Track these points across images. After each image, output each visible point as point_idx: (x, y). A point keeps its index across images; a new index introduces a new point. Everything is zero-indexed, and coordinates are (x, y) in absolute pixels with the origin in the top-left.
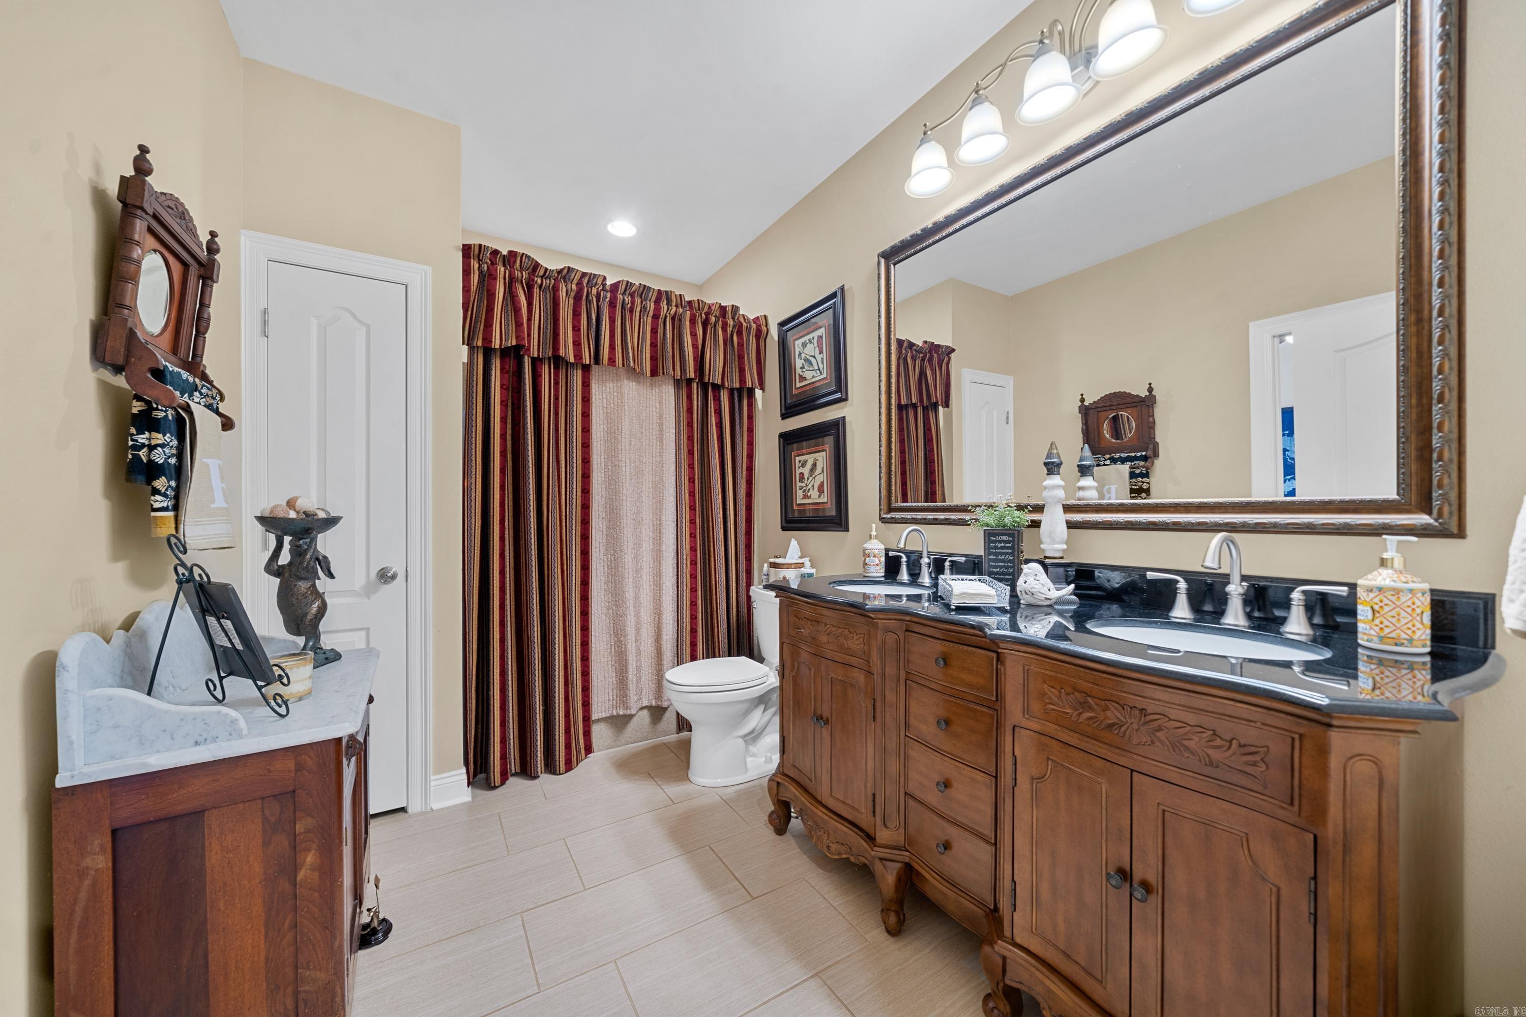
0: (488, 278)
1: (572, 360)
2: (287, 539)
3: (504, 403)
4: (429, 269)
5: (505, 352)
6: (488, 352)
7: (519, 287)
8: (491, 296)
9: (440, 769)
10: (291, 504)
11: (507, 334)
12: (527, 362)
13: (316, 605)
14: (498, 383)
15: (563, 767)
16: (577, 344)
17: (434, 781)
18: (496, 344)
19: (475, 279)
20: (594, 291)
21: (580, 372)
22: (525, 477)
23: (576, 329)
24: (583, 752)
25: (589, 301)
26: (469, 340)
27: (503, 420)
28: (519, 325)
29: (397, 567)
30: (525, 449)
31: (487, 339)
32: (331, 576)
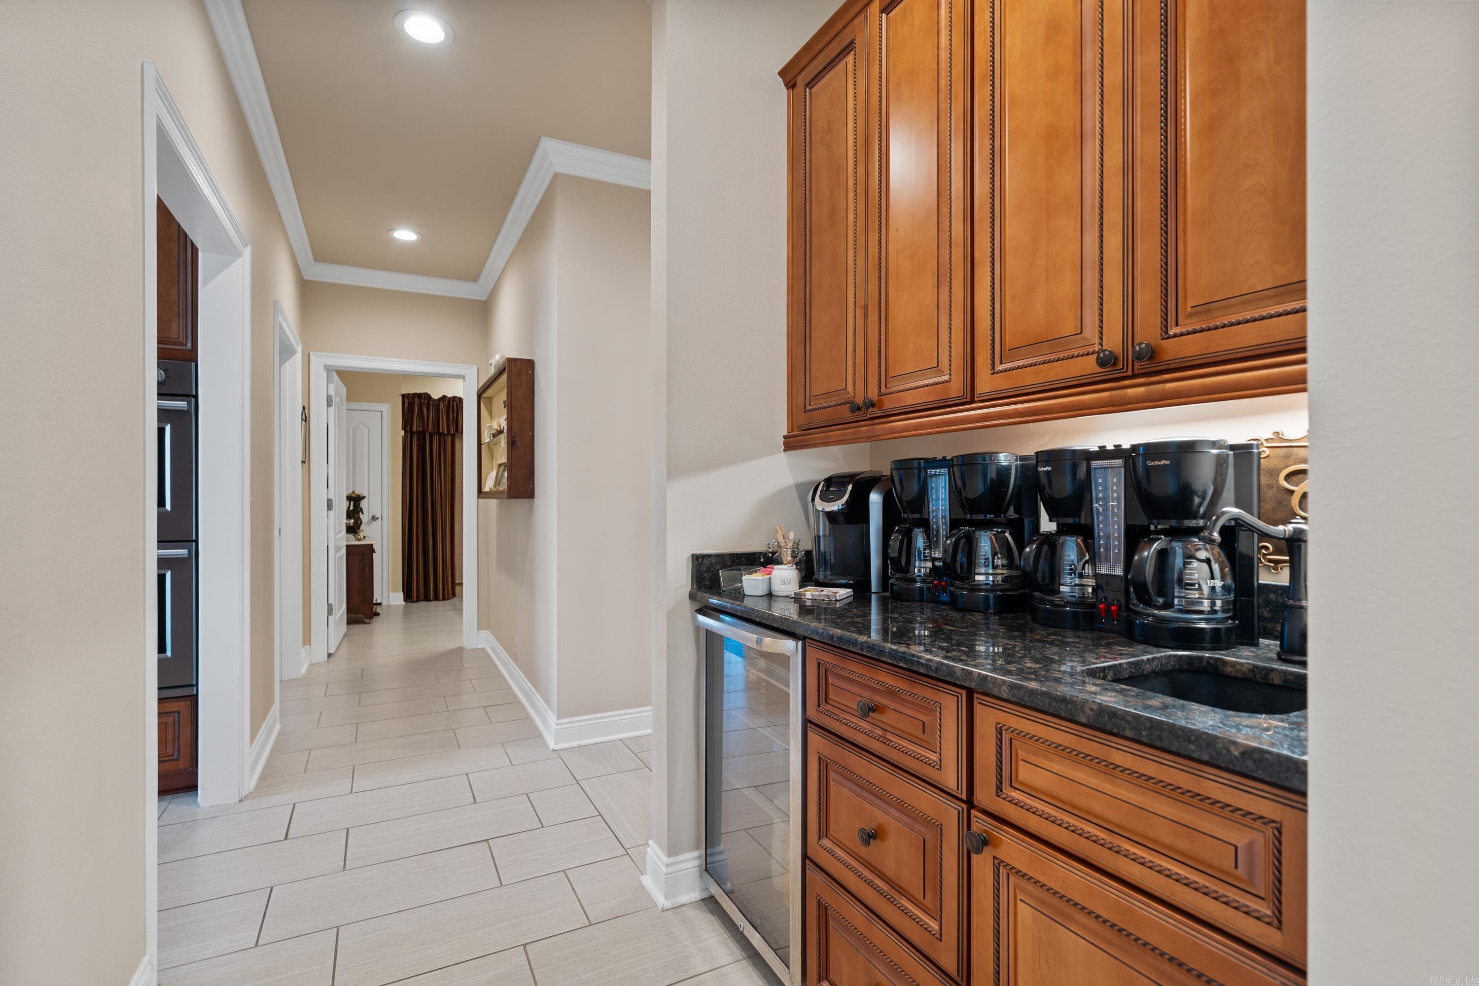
0: (411, 405)
1: (446, 432)
2: (352, 503)
3: (418, 452)
4: (389, 405)
5: (418, 432)
6: (412, 433)
7: (423, 405)
8: (413, 411)
9: (394, 591)
10: (353, 492)
11: (419, 425)
12: (427, 435)
13: (360, 522)
14: (416, 444)
15: (441, 598)
16: (448, 426)
17: (392, 595)
18: (415, 429)
19: (407, 405)
20: (455, 403)
21: (450, 436)
22: (427, 479)
23: (448, 419)
24: (451, 595)
25: (453, 407)
26: (404, 428)
27: (418, 459)
28: (423, 422)
29: (378, 515)
30: (427, 488)
31: (411, 428)
32: (363, 513)
